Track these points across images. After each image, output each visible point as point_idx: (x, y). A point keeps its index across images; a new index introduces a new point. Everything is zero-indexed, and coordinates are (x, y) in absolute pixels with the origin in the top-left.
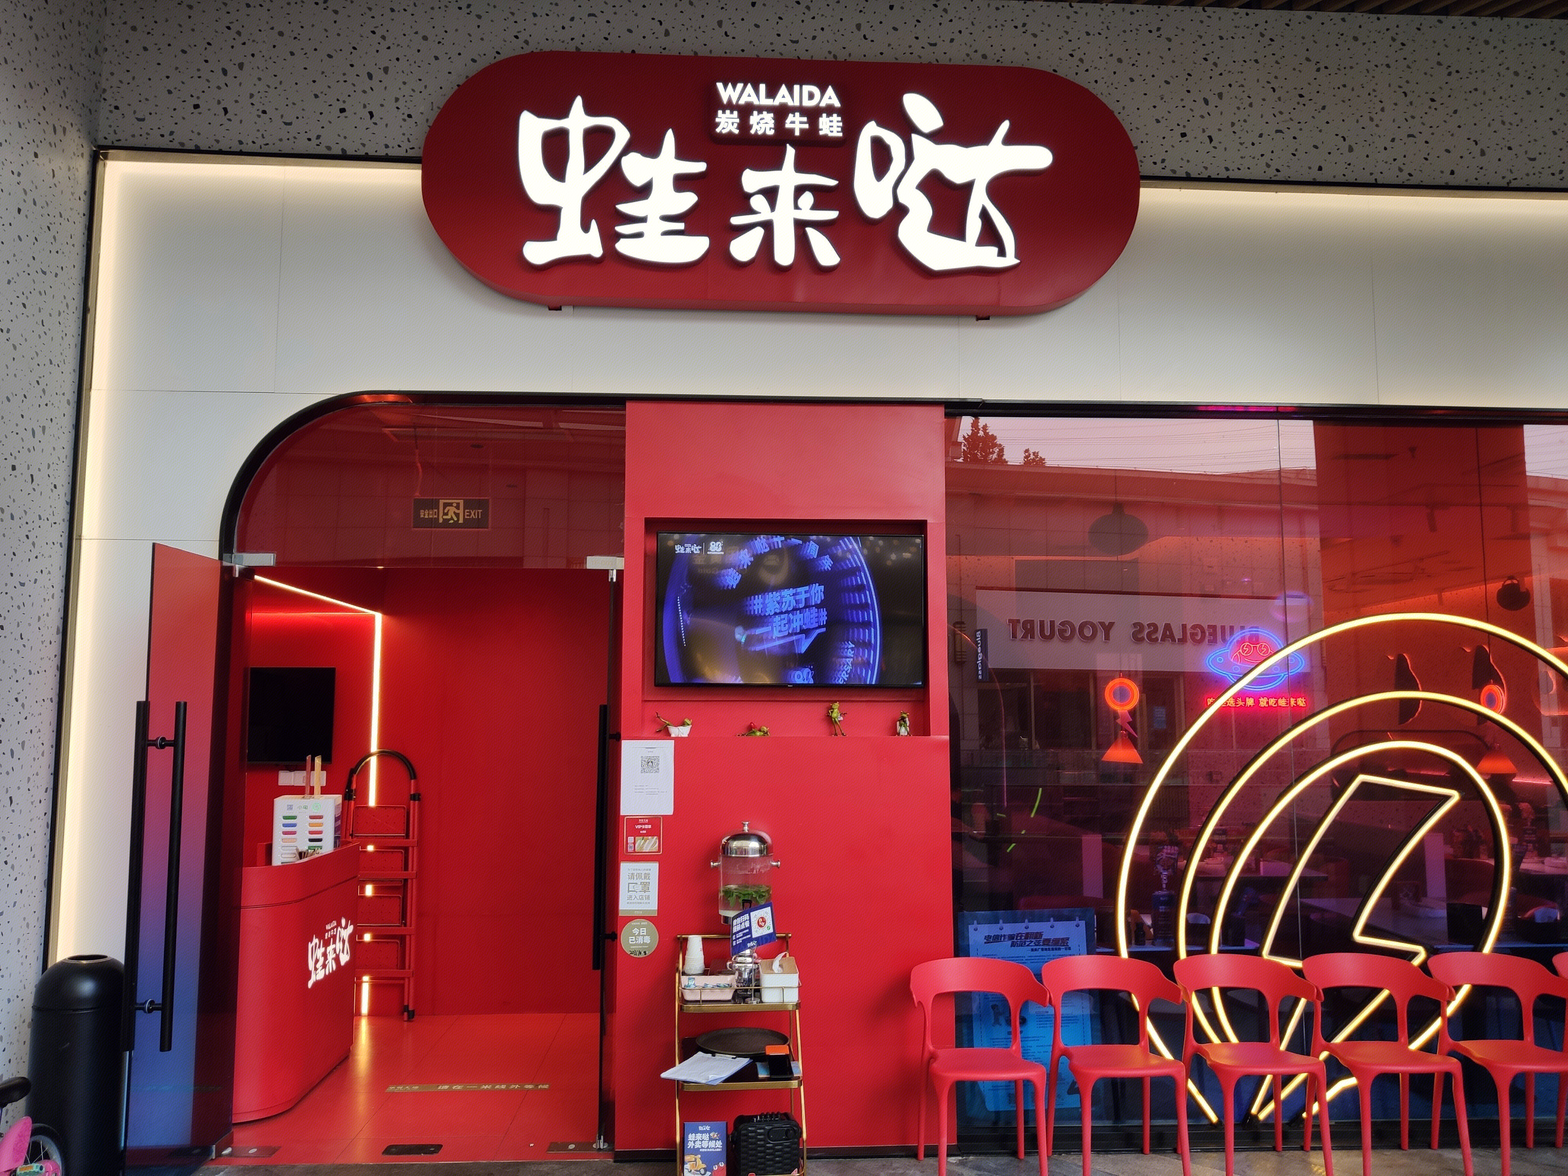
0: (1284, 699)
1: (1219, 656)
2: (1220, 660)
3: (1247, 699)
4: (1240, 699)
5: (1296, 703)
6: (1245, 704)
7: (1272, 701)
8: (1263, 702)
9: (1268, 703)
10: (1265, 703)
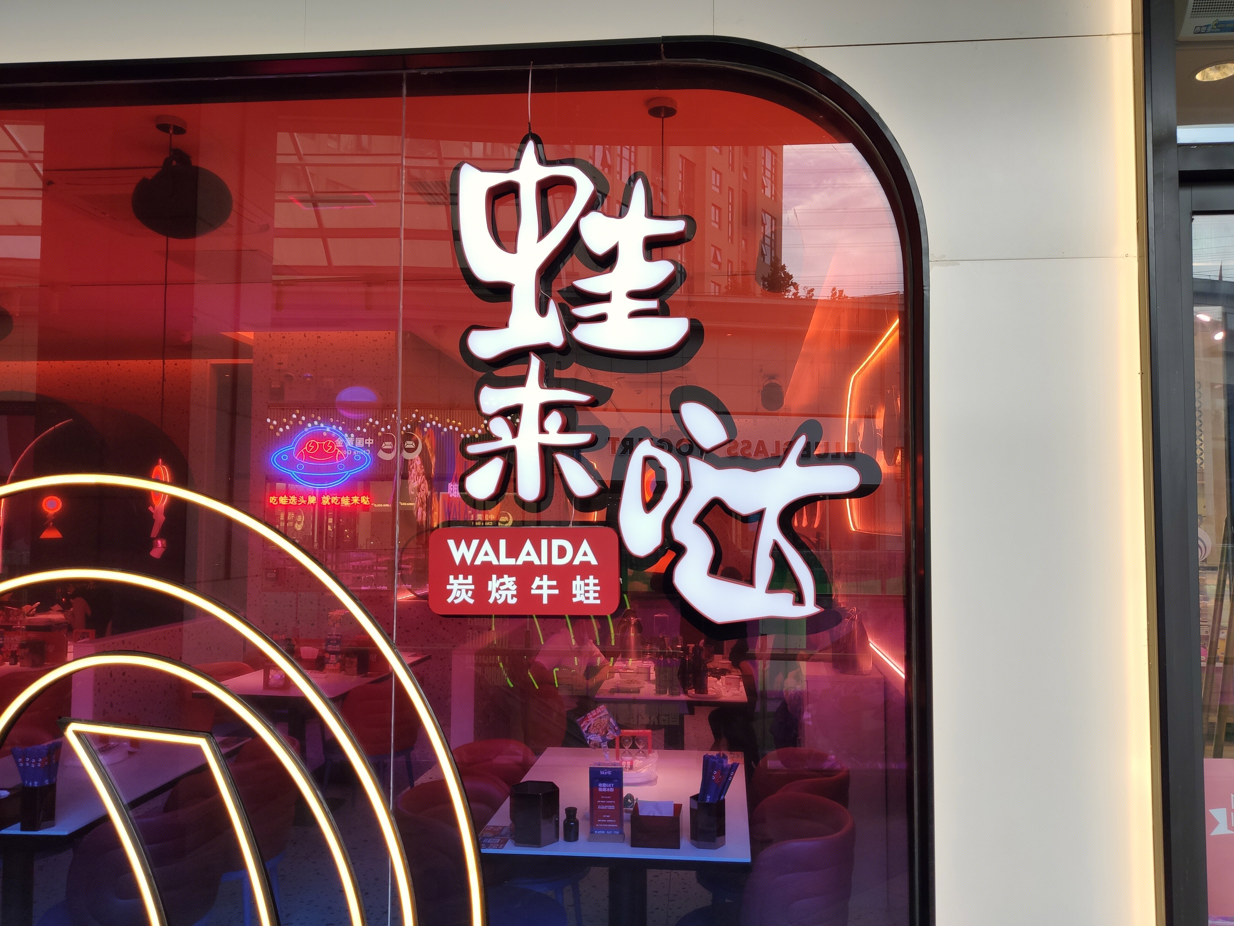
0: (347, 497)
1: (284, 453)
2: (285, 457)
3: (310, 497)
4: (302, 497)
5: (360, 502)
6: (307, 502)
7: (335, 499)
8: (326, 500)
9: (330, 501)
10: (328, 501)
